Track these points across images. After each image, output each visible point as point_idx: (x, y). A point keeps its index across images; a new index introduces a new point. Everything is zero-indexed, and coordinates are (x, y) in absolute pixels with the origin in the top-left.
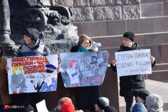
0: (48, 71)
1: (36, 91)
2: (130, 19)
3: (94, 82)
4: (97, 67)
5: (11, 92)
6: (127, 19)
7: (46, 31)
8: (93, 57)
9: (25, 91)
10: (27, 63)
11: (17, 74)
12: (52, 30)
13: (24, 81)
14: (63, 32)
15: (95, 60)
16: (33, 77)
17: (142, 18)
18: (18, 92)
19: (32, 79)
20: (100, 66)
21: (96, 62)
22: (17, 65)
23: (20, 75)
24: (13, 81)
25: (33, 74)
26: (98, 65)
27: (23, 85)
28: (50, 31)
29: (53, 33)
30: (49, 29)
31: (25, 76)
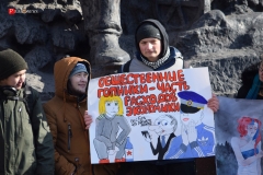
0: (185, 109)
1: (156, 158)
5: (95, 160)
7: (206, 27)
9: (129, 158)
10: (133, 90)
11: (110, 114)
12: (223, 24)
13: (126, 131)
14: (251, 29)
16: (148, 123)
18: (112, 160)
19: (145, 128)
22: (110, 94)
23: (118, 119)
24: (101, 133)
25: (148, 116)
27: (124, 142)
28: (218, 27)
29: (224, 31)
30: (214, 23)
31: (129, 119)
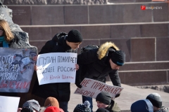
2: (93, 4)
3: (15, 87)
4: (21, 68)
6: (89, 4)
8: (17, 55)
15: (19, 59)
17: (108, 3)
20: (25, 67)
21: (20, 63)
26: (22, 66)
